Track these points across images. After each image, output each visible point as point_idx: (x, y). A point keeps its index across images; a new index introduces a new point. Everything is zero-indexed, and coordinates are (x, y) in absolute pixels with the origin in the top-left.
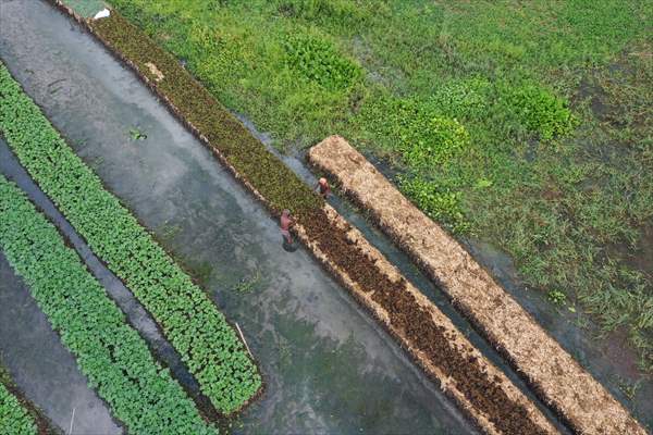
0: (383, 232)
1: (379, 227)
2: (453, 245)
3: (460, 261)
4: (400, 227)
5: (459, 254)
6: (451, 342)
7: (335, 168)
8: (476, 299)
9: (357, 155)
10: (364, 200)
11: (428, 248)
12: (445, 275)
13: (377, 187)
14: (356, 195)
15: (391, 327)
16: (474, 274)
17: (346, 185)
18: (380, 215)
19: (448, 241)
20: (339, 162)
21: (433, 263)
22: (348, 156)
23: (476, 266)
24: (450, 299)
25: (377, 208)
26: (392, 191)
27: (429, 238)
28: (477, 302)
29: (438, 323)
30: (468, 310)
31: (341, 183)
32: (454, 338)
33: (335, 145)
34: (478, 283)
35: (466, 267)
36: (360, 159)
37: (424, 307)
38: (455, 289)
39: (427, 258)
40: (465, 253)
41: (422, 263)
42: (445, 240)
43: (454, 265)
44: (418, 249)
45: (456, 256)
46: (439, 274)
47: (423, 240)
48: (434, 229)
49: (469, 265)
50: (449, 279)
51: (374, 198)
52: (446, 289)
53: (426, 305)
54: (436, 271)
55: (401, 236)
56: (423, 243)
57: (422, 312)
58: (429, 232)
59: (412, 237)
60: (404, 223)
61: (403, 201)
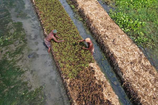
0: (91, 32)
1: (90, 29)
2: (134, 47)
3: (137, 57)
4: (101, 30)
5: (136, 53)
8: (143, 86)
10: (86, 13)
11: (116, 45)
12: (123, 63)
13: (96, 9)
14: (83, 11)
15: (69, 88)
16: (146, 68)
17: (80, 6)
19: (130, 44)
21: (116, 54)
23: (148, 63)
24: (122, 81)
25: (92, 18)
27: (118, 39)
28: (144, 89)
29: (106, 97)
30: (136, 94)
31: (78, 6)
34: (146, 74)
35: (140, 62)
37: (99, 81)
38: (128, 74)
39: (113, 50)
40: (141, 53)
41: (109, 52)
42: (129, 43)
43: (131, 59)
44: (109, 44)
45: (134, 53)
46: (119, 62)
47: (114, 40)
48: (123, 36)
49: (143, 61)
50: (125, 67)
51: (92, 13)
52: (121, 73)
53: (102, 80)
54: (117, 60)
55: (100, 35)
56: (113, 41)
57: (96, 84)
58: (119, 37)
59: (107, 36)
60: (105, 28)
61: (108, 18)
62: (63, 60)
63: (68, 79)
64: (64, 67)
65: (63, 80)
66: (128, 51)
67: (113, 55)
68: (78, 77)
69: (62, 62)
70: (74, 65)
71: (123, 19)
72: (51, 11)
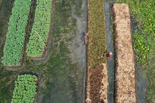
0: (114, 43)
1: (114, 41)
2: (133, 64)
3: (129, 70)
4: (120, 45)
5: (131, 68)
6: (101, 90)
8: (123, 85)
9: (128, 14)
10: (117, 29)
11: (123, 58)
13: (125, 28)
14: (116, 26)
15: (88, 71)
16: (130, 78)
17: (116, 21)
18: (118, 37)
20: (120, 13)
21: (120, 64)
22: (125, 13)
23: (133, 76)
24: (115, 79)
25: (119, 34)
26: (128, 33)
27: (126, 55)
28: (122, 87)
29: (103, 82)
30: (117, 87)
31: (115, 20)
32: (103, 90)
34: (128, 81)
35: (129, 74)
36: (128, 16)
37: (103, 74)
38: (119, 77)
39: (119, 61)
40: (134, 69)
41: (117, 61)
42: (131, 60)
43: (126, 70)
44: (119, 56)
45: (130, 68)
46: (119, 69)
47: (124, 55)
48: (131, 54)
49: (131, 74)
50: (120, 73)
51: (120, 31)
52: (116, 74)
53: (105, 74)
54: (118, 67)
55: (118, 48)
56: (123, 56)
57: (101, 74)
58: (128, 54)
59: (121, 51)
60: (123, 45)
61: (129, 38)
62: (91, 56)
63: (90, 66)
64: (90, 60)
65: (87, 66)
66: (127, 65)
67: (118, 63)
68: (94, 68)
69: (90, 57)
70: (95, 61)
71: (139, 42)
72: (96, 19)
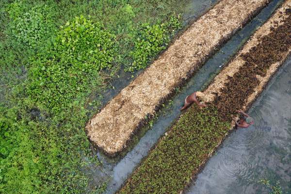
1: (188, 80)
2: (198, 25)
3: (211, 20)
4: (189, 62)
5: (206, 22)
6: (280, 24)
7: (132, 123)
8: (239, 11)
9: (113, 103)
10: (168, 92)
11: (205, 41)
12: (226, 30)
13: (150, 83)
16: (220, 12)
17: (150, 110)
19: (194, 28)
20: (123, 119)
21: (218, 37)
22: (115, 112)
23: (213, 10)
25: (173, 81)
26: (153, 70)
27: (195, 41)
29: (268, 32)
33: (101, 127)
34: (227, 10)
35: (216, 17)
36: (118, 101)
37: (259, 41)
41: (216, 46)
47: (198, 45)
49: (215, 14)
51: (163, 84)
53: (256, 40)
54: (224, 35)
56: (201, 45)
59: (196, 53)
60: (183, 60)
61: (161, 62)
